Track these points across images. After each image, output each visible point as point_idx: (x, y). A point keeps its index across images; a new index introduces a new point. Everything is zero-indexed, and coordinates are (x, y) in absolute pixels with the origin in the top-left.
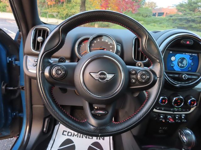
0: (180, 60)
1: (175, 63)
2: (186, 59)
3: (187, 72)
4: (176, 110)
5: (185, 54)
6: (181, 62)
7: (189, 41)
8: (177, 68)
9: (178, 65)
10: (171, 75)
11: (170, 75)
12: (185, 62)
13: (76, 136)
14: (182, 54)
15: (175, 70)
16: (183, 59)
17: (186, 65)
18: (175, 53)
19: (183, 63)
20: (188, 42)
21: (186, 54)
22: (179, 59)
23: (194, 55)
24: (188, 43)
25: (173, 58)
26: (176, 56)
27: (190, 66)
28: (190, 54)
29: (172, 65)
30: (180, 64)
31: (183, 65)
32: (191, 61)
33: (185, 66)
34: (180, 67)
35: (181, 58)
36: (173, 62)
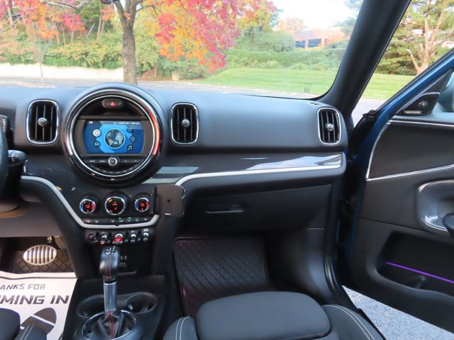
0: (110, 134)
1: (102, 140)
2: (120, 132)
3: (126, 153)
4: (122, 221)
5: (118, 123)
6: (113, 138)
8: (105, 149)
9: (108, 143)
10: (93, 161)
11: (91, 161)
12: (119, 137)
13: (7, 301)
14: (113, 123)
15: (103, 153)
16: (115, 132)
17: (123, 141)
19: (117, 138)
21: (120, 123)
22: (108, 133)
24: (113, 104)
25: (96, 133)
26: (101, 129)
27: (130, 143)
28: (127, 123)
29: (96, 144)
30: (111, 142)
31: (116, 143)
32: (131, 134)
33: (120, 143)
34: (112, 146)
35: (111, 131)
36: (98, 139)
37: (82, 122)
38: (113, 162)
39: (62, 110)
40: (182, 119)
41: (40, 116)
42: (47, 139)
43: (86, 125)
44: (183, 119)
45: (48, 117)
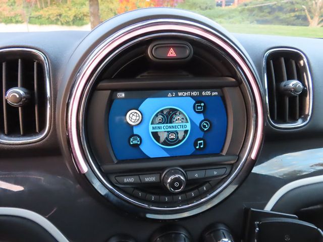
0: (160, 117)
1: (145, 132)
2: (181, 113)
3: (193, 156)
5: (177, 96)
7: (173, 47)
10: (131, 180)
11: (126, 180)
14: (166, 96)
15: (148, 159)
18: (138, 95)
20: (172, 50)
21: (180, 94)
22: (157, 115)
23: (208, 93)
24: (172, 53)
25: (132, 117)
26: (140, 108)
27: (201, 135)
28: (194, 93)
29: (133, 141)
32: (201, 117)
34: (165, 143)
35: (162, 111)
36: (136, 131)
37: (103, 96)
38: (177, 184)
39: (55, 68)
40: (280, 79)
41: (12, 84)
42: (30, 131)
43: (111, 100)
44: (282, 80)
45: (27, 85)
